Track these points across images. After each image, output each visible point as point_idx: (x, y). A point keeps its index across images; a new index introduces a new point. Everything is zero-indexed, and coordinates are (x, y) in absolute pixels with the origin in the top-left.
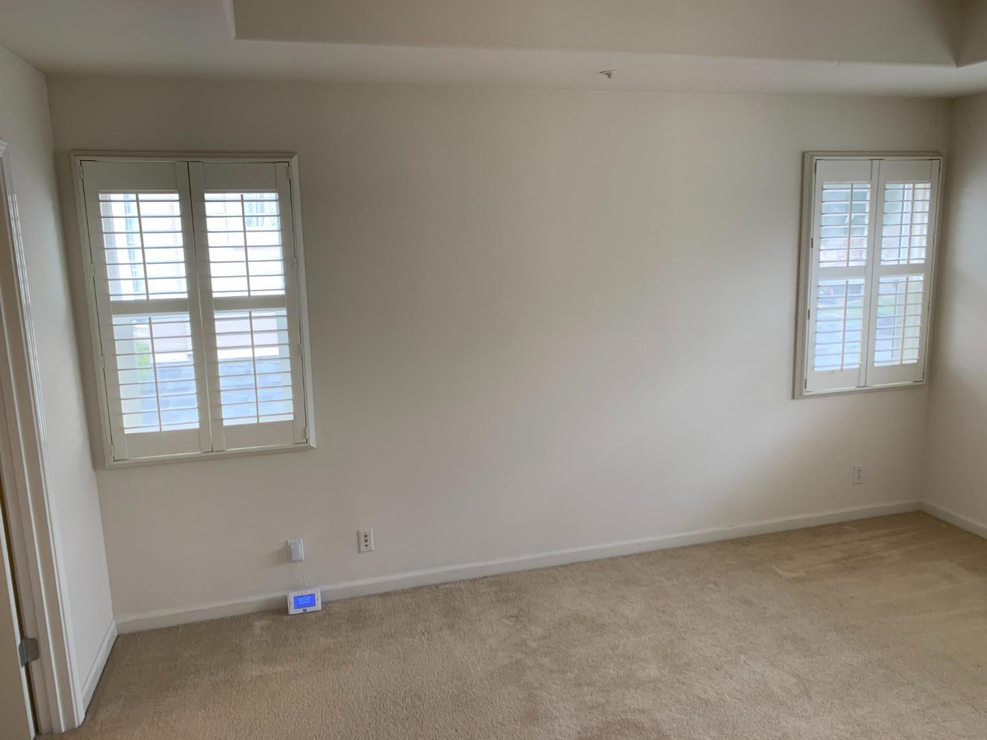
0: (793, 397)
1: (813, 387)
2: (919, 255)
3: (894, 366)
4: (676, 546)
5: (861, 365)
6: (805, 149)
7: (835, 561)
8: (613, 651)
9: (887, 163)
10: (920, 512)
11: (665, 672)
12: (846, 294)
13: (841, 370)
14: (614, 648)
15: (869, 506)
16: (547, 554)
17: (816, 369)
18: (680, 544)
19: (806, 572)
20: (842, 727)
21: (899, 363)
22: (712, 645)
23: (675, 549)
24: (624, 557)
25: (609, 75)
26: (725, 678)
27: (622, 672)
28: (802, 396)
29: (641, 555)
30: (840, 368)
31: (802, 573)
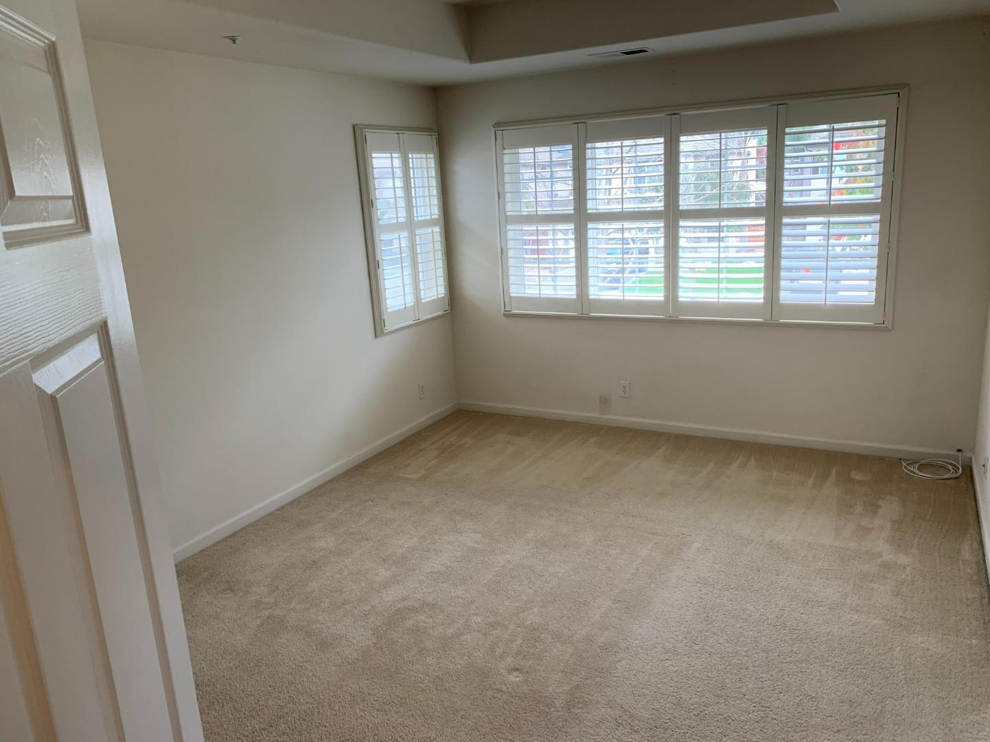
0: (376, 337)
1: (389, 327)
2: (435, 212)
3: (432, 301)
4: (316, 486)
5: (414, 302)
6: (355, 122)
7: (436, 457)
8: (341, 574)
9: (408, 135)
10: (459, 410)
11: (393, 570)
12: (400, 244)
13: (405, 308)
14: (340, 572)
15: (436, 412)
16: (212, 531)
17: (389, 310)
18: (316, 485)
19: (426, 470)
20: (528, 547)
21: (436, 297)
22: (408, 538)
23: (316, 489)
24: (278, 510)
25: (234, 41)
26: (437, 554)
27: (363, 584)
28: (383, 334)
29: (292, 503)
30: (404, 306)
31: (423, 472)
